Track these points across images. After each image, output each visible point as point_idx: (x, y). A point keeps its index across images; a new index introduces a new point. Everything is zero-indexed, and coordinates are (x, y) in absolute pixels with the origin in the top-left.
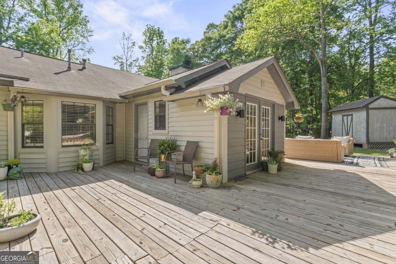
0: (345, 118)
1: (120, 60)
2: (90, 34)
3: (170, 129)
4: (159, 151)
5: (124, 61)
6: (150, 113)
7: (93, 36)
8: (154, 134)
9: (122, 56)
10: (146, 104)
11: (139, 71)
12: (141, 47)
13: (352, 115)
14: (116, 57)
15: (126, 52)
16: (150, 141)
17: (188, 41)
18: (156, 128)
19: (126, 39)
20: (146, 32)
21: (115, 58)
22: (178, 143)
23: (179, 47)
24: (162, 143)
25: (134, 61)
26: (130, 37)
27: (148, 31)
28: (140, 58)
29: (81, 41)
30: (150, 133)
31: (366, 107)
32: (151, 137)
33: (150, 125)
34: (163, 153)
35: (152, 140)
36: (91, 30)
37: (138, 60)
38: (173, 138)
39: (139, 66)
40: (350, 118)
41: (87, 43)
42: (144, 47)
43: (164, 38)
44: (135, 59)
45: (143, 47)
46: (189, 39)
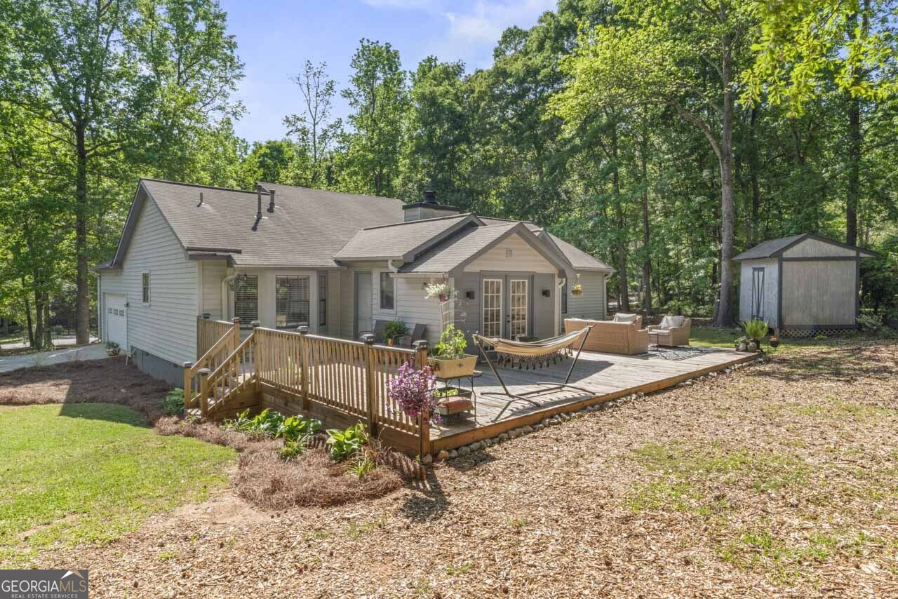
0: (756, 273)
1: (300, 125)
2: (237, 71)
3: (399, 309)
4: (385, 335)
5: (309, 126)
6: (375, 286)
7: (243, 76)
8: (380, 314)
9: (303, 116)
10: (370, 273)
11: (341, 148)
12: (347, 94)
13: (763, 269)
14: (290, 119)
15: (313, 104)
16: (374, 322)
17: (459, 69)
18: (382, 307)
19: (315, 74)
20: (359, 57)
21: (287, 120)
22: (407, 326)
23: (434, 91)
24: (389, 326)
25: (331, 127)
26: (322, 70)
27: (363, 54)
28: (345, 119)
29: (218, 90)
30: (374, 312)
31: (778, 256)
32: (375, 318)
33: (375, 302)
34: (389, 336)
35: (377, 321)
36: (240, 63)
37: (339, 122)
38: (401, 320)
39: (343, 135)
40: (761, 273)
41: (231, 92)
42: (355, 92)
43: (401, 69)
44: (333, 123)
45: (351, 93)
46: (460, 64)
